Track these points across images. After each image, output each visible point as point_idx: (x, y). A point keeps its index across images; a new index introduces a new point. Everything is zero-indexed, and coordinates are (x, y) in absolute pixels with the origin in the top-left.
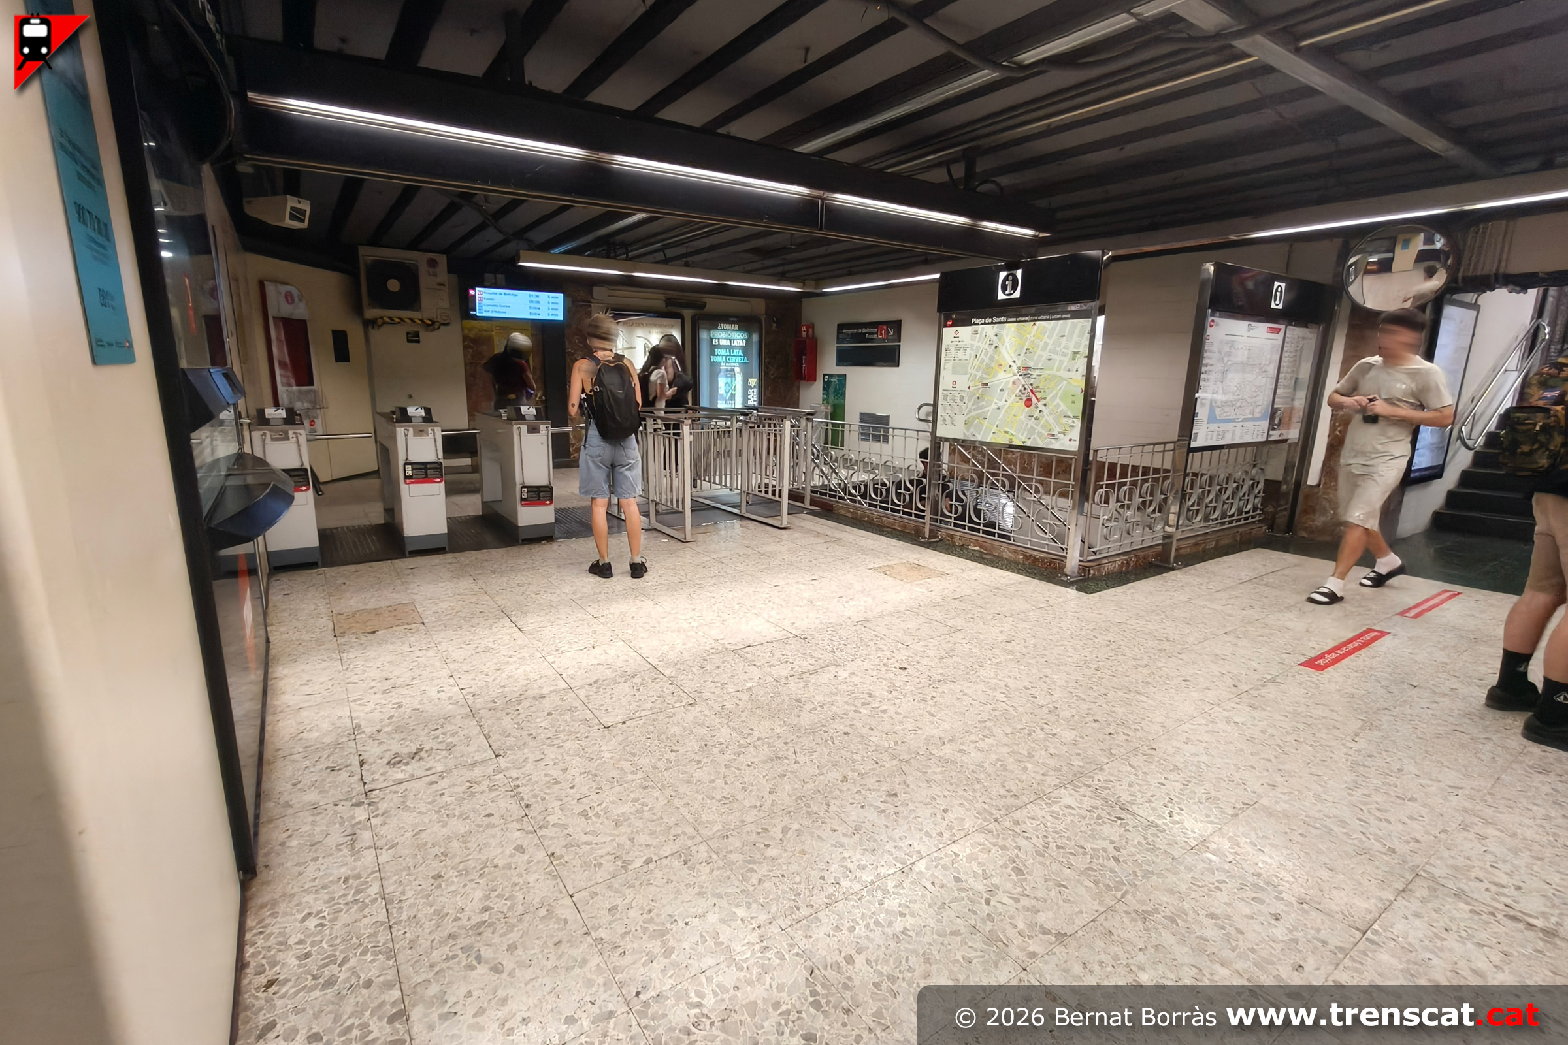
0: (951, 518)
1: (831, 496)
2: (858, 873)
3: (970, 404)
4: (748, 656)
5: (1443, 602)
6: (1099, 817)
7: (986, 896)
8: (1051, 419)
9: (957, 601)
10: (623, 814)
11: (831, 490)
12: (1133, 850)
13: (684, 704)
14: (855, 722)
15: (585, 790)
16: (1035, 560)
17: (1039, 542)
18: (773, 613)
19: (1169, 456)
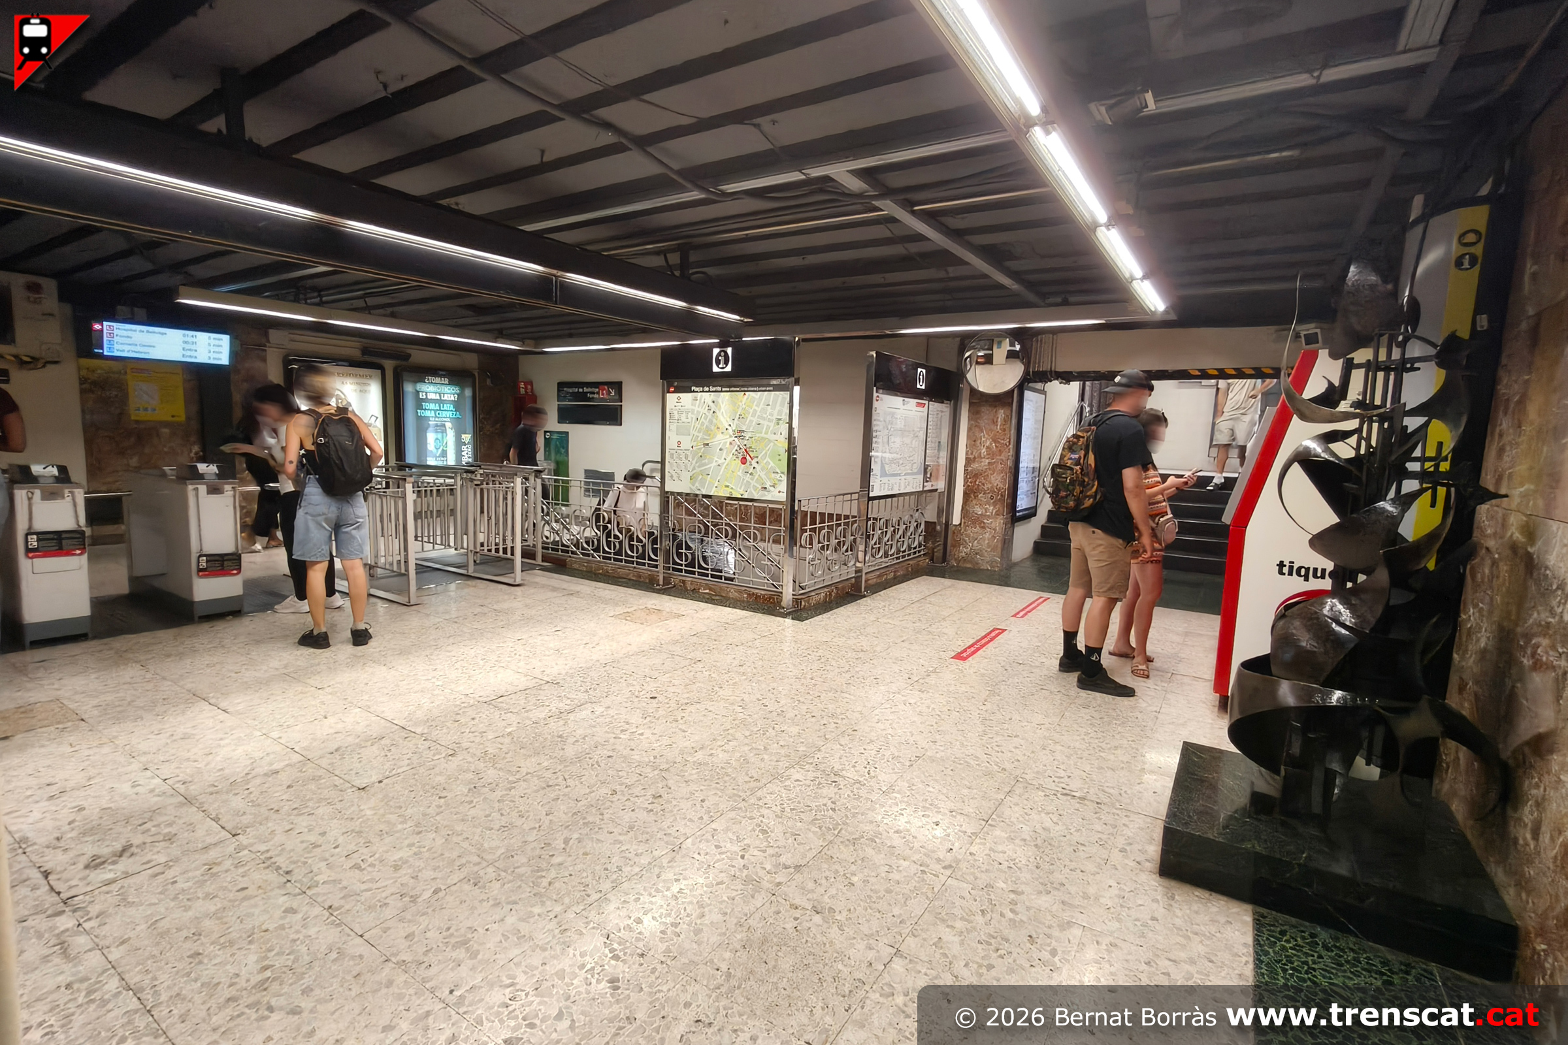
0: (681, 565)
1: (563, 551)
2: (636, 859)
3: (694, 462)
4: (504, 705)
5: (1038, 605)
6: (820, 783)
7: (740, 854)
8: (763, 475)
9: (695, 637)
10: (401, 859)
11: (563, 545)
12: (845, 801)
13: (443, 755)
14: (616, 747)
15: (352, 847)
16: (758, 597)
17: (759, 581)
18: (522, 664)
19: (855, 503)
